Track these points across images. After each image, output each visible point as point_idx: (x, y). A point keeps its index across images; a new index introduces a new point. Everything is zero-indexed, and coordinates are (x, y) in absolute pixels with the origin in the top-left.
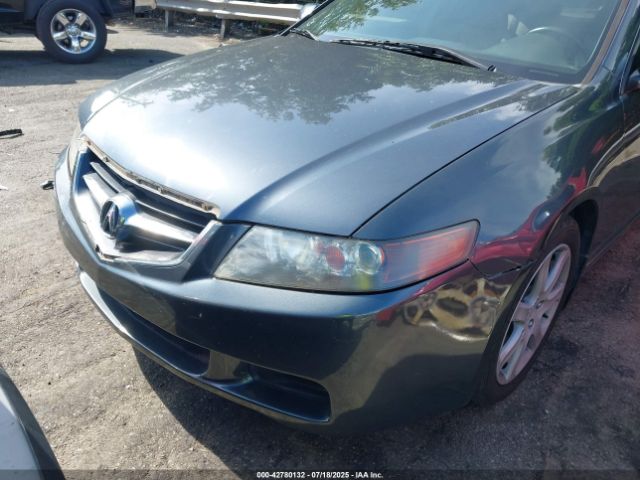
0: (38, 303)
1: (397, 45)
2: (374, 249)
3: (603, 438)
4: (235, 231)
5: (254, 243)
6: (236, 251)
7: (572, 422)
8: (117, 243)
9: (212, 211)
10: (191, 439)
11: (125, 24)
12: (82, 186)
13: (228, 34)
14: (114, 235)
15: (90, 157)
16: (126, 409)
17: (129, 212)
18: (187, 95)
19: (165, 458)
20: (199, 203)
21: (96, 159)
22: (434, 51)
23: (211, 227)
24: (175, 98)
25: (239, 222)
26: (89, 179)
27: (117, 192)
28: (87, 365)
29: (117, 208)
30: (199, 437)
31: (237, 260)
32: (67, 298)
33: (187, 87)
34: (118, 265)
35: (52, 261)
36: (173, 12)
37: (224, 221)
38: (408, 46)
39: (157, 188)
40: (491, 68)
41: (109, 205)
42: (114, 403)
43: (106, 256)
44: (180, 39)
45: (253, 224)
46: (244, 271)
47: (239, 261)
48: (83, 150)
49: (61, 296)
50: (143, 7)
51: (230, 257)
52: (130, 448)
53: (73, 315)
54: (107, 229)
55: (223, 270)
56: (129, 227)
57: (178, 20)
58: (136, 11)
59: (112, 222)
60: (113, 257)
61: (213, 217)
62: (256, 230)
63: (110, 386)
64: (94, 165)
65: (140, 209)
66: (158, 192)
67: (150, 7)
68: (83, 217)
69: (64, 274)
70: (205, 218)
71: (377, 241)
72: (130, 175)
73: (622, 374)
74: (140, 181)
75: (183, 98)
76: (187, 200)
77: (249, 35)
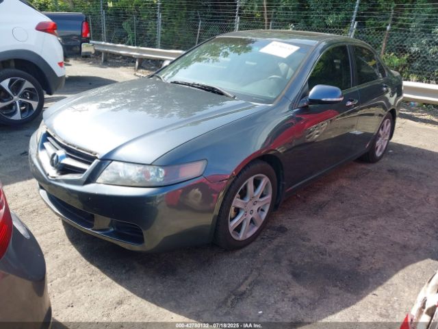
0: (17, 209)
1: (198, 85)
2: (160, 170)
3: (283, 265)
4: (105, 163)
5: (112, 168)
6: (105, 172)
7: (271, 258)
8: (57, 172)
9: (97, 156)
10: (88, 263)
11: (76, 59)
12: (43, 147)
13: (140, 67)
14: (56, 168)
15: (47, 134)
16: (58, 252)
17: (63, 157)
18: (109, 106)
19: (75, 270)
20: (91, 153)
21: (50, 136)
22: (213, 88)
23: (95, 162)
24: (101, 107)
25: (107, 159)
26: (46, 144)
27: (58, 149)
28: (41, 234)
29: (57, 157)
30: (92, 262)
31: (106, 175)
32: (32, 207)
33: (111, 101)
34: (57, 181)
35: (25, 190)
36: (106, 53)
37: (101, 159)
38: (203, 86)
39: (75, 147)
40: (235, 97)
41: (54, 155)
42: (53, 250)
43: (52, 177)
44: (110, 70)
45: (112, 160)
46: (108, 179)
47: (106, 176)
48: (44, 132)
49: (29, 206)
50: (86, 53)
51: (103, 174)
52: (59, 266)
53: (35, 214)
54: (53, 165)
55: (99, 180)
56: (62, 164)
57: (111, 58)
58: (82, 54)
59: (55, 163)
60: (55, 177)
61: (97, 158)
62: (114, 162)
63: (51, 243)
64: (49, 138)
65: (68, 156)
66: (75, 149)
67: (91, 53)
68: (43, 161)
69: (31, 196)
70: (93, 159)
71: (162, 166)
72: (64, 142)
73: (304, 241)
74: (68, 144)
75: (106, 107)
76: (87, 151)
77: (153, 67)
